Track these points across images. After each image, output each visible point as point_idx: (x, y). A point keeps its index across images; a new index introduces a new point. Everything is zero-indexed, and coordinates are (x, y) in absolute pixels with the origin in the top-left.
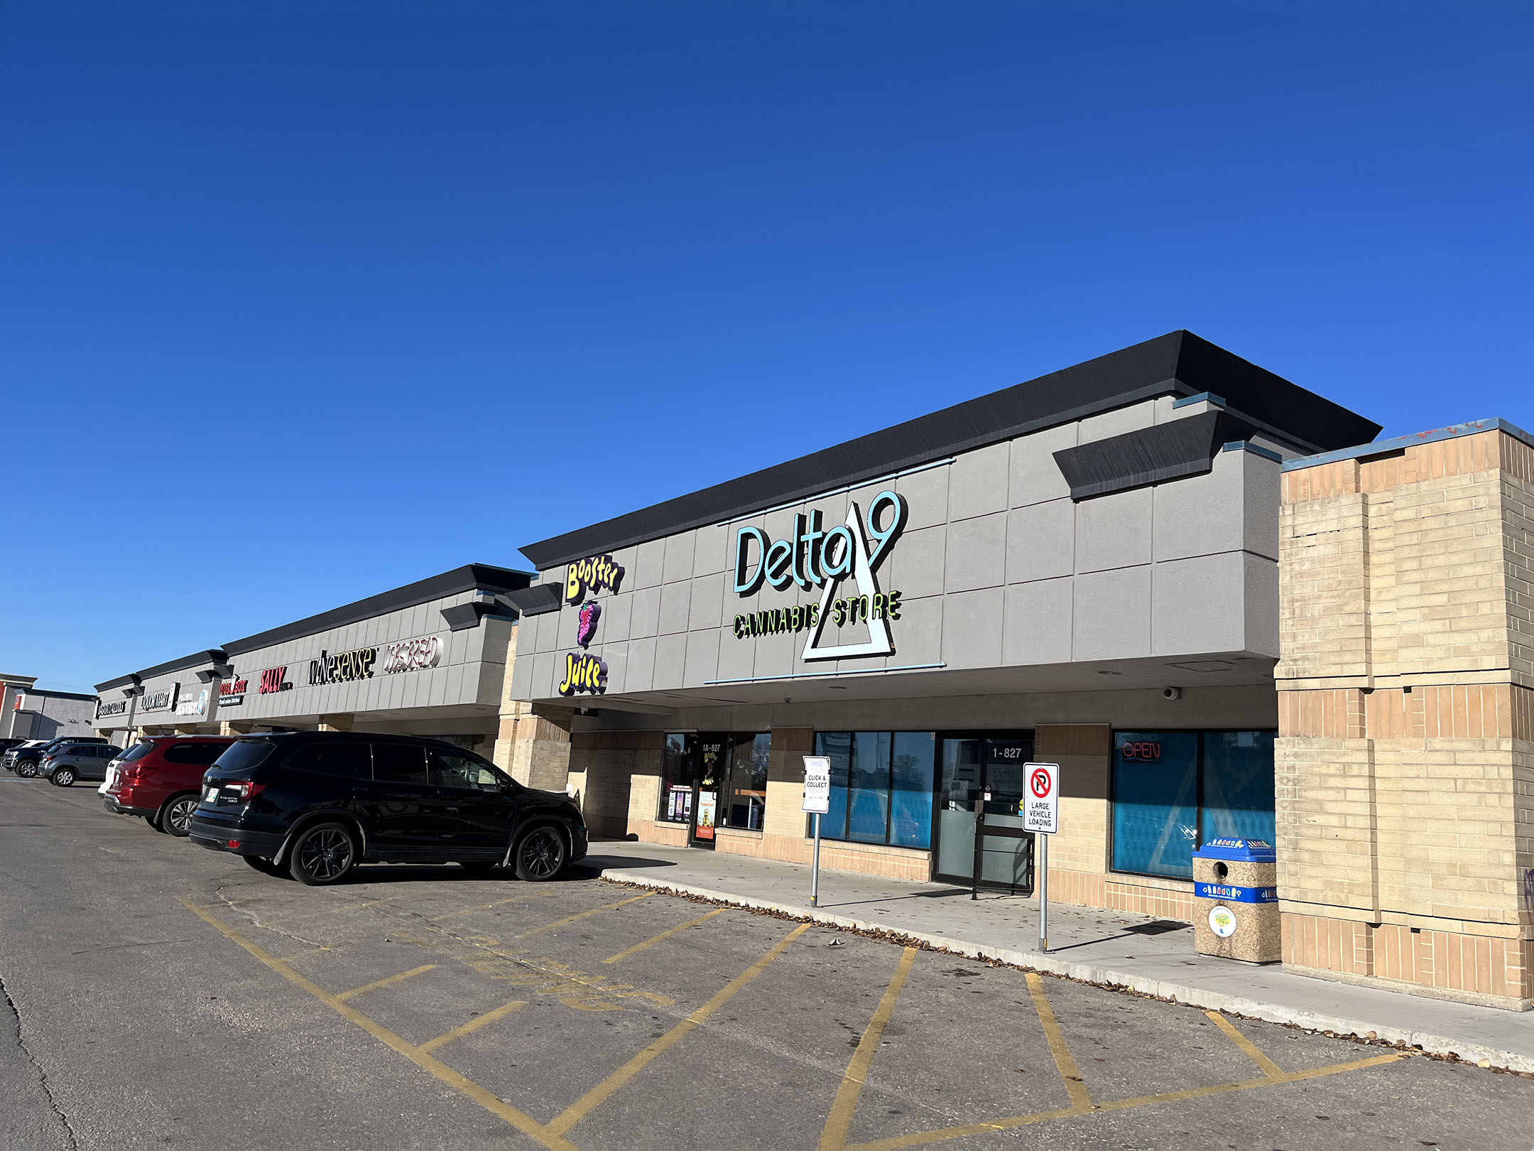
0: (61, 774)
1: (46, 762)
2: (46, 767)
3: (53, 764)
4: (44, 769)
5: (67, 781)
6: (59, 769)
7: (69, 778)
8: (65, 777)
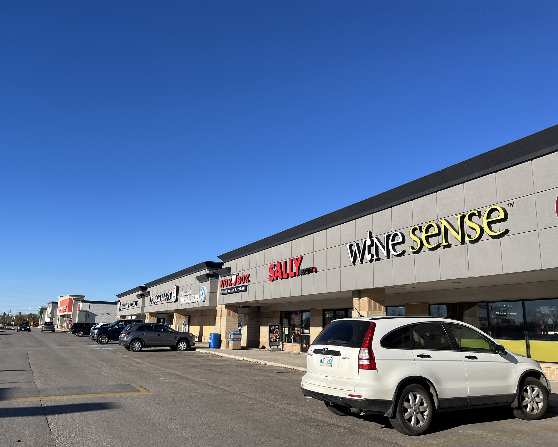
0: (134, 343)
1: (124, 336)
2: (125, 339)
3: (129, 337)
4: (124, 341)
5: (138, 348)
6: (133, 341)
7: (139, 346)
8: (137, 345)
